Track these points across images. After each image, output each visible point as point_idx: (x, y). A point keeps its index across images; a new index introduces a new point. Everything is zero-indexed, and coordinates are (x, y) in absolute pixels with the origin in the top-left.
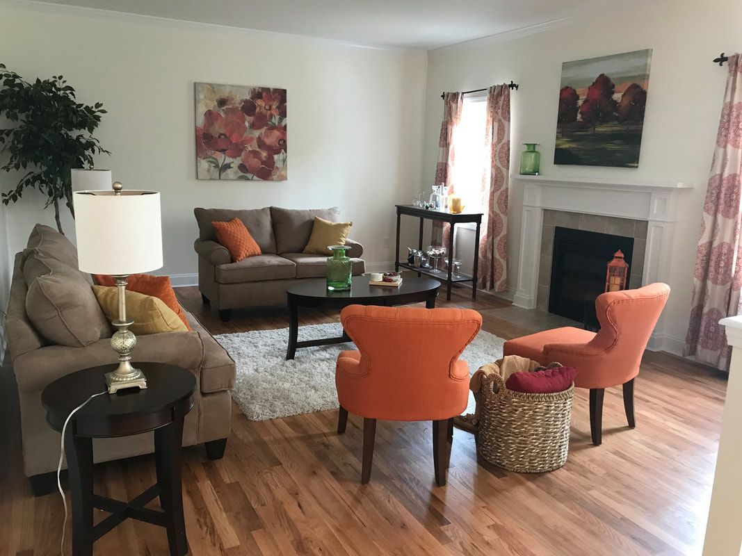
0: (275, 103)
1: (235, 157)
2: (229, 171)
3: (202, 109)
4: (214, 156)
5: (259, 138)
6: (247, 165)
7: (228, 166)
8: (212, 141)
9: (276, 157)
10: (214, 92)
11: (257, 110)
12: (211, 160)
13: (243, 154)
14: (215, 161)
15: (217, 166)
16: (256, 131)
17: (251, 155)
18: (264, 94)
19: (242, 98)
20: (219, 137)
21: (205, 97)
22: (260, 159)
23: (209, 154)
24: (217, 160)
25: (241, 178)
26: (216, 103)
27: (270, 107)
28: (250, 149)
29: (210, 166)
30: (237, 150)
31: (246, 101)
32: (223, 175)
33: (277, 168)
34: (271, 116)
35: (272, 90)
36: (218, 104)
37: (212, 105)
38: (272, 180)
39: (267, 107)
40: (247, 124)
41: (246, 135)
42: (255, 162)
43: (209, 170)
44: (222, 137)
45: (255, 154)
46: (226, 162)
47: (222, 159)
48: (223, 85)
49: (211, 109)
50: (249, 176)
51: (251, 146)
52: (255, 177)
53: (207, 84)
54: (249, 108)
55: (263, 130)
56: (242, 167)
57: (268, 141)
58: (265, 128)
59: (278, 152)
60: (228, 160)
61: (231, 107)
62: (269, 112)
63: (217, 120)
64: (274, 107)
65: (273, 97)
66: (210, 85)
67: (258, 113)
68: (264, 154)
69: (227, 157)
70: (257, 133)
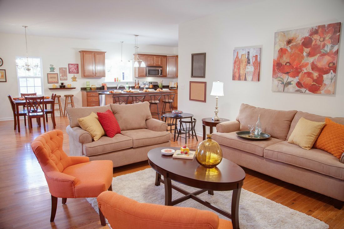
0: (329, 35)
1: (295, 77)
2: (290, 86)
3: (278, 48)
4: (282, 77)
5: (313, 63)
6: (302, 82)
7: (289, 83)
8: (282, 67)
9: (325, 76)
10: (285, 36)
11: (313, 43)
12: (279, 79)
13: (300, 75)
14: (282, 80)
15: (283, 83)
16: (311, 58)
17: (306, 75)
18: (320, 30)
19: (303, 37)
20: (286, 64)
21: (279, 40)
22: (312, 78)
23: (279, 75)
24: (283, 79)
25: (297, 91)
26: (285, 43)
27: (324, 39)
28: (305, 71)
29: (278, 83)
30: (296, 73)
31: (305, 38)
32: (286, 89)
33: (325, 85)
34: (324, 46)
35: (326, 26)
36: (287, 43)
37: (283, 45)
38: (320, 93)
39: (322, 39)
40: (305, 54)
41: (303, 61)
42: (308, 80)
43: (278, 86)
44: (288, 64)
45: (309, 74)
46: (288, 81)
47: (287, 78)
48: (291, 30)
49: (282, 47)
50: (303, 90)
51: (306, 69)
52: (307, 91)
53: (281, 32)
54: (307, 43)
55: (316, 57)
56: (299, 84)
57: (319, 65)
58: (318, 55)
59: (327, 72)
60: (290, 79)
61: (295, 44)
62: (322, 43)
63: (285, 53)
64: (327, 38)
65: (327, 31)
66: (283, 32)
67: (314, 45)
68: (315, 75)
69: (289, 77)
70: (311, 60)
